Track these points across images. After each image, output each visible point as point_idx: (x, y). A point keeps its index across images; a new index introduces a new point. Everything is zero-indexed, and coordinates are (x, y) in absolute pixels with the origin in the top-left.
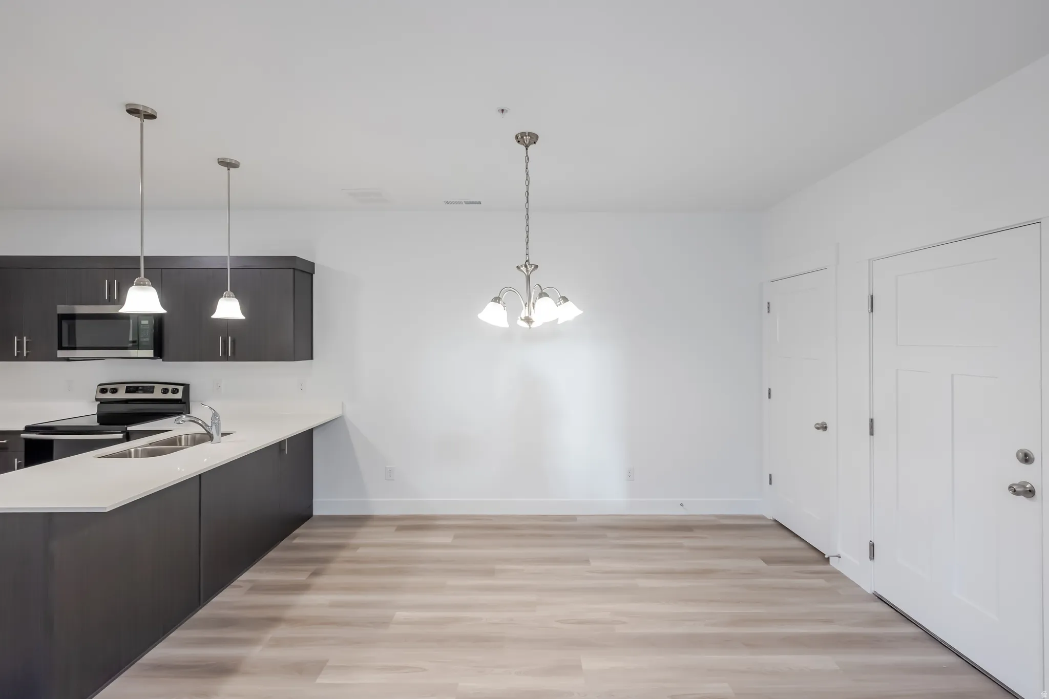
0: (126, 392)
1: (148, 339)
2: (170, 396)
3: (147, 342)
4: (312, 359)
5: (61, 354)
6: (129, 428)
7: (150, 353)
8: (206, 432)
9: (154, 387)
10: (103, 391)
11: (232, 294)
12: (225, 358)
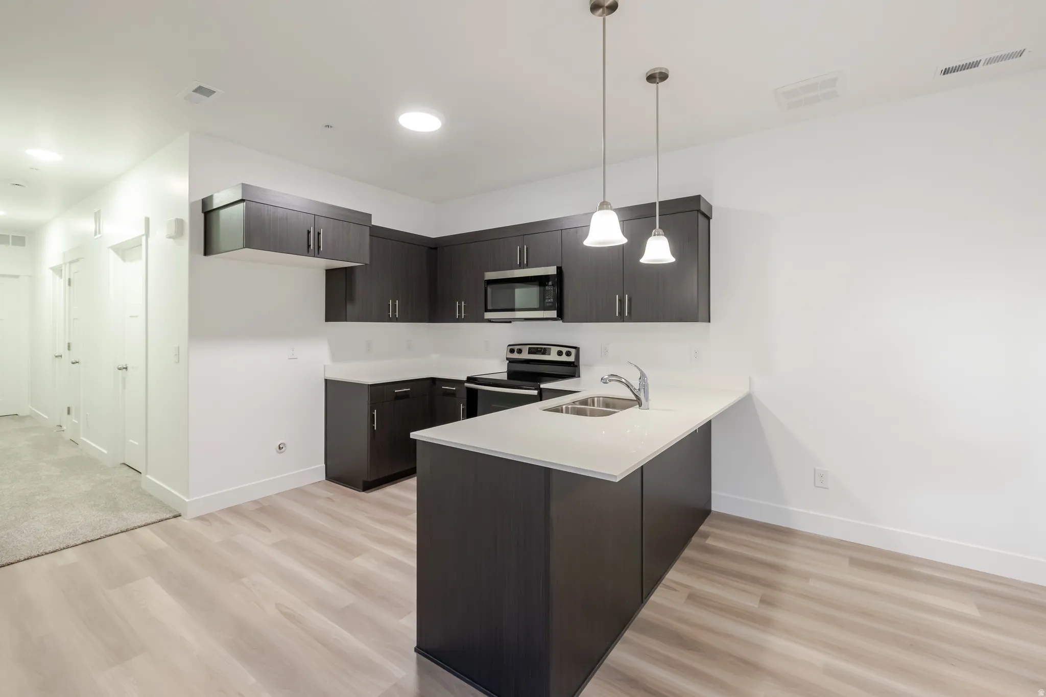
0: (529, 353)
1: (552, 300)
2: (564, 358)
3: (550, 302)
4: (709, 322)
5: (488, 315)
6: (542, 386)
7: (554, 314)
8: (634, 398)
9: (550, 348)
10: (512, 351)
11: (661, 231)
12: (622, 318)
